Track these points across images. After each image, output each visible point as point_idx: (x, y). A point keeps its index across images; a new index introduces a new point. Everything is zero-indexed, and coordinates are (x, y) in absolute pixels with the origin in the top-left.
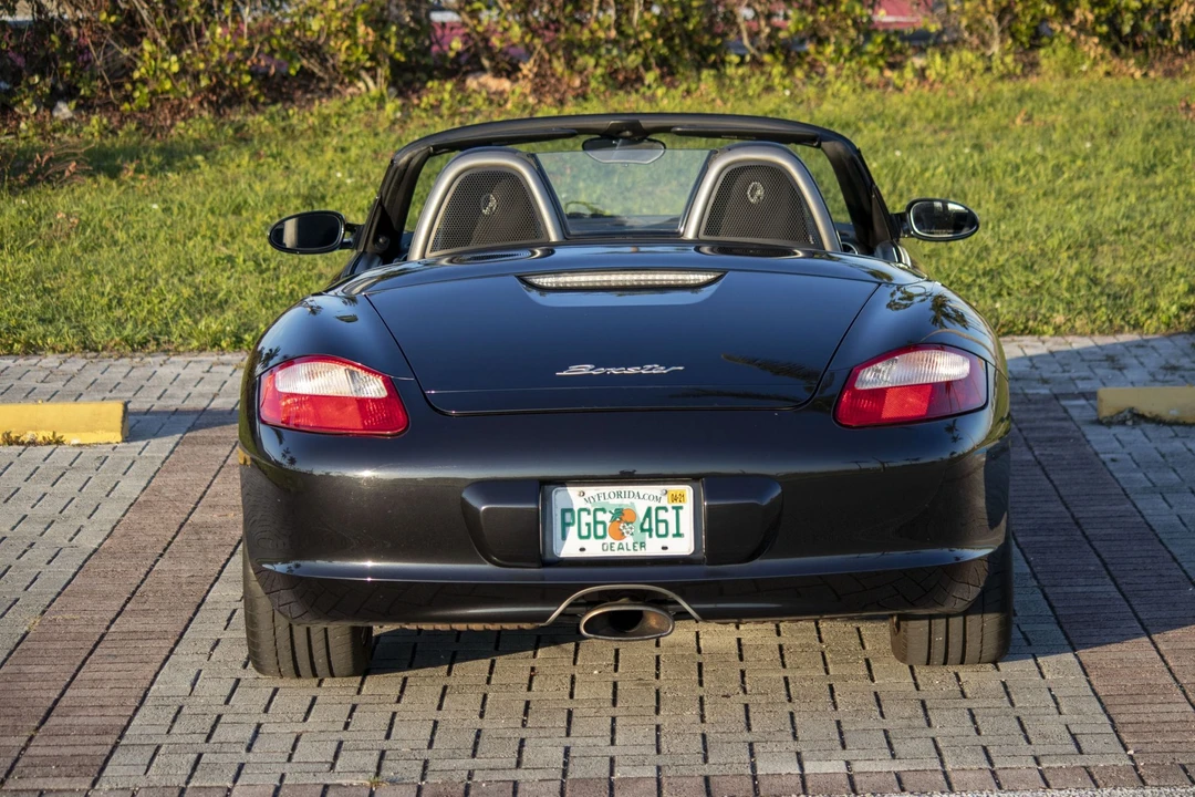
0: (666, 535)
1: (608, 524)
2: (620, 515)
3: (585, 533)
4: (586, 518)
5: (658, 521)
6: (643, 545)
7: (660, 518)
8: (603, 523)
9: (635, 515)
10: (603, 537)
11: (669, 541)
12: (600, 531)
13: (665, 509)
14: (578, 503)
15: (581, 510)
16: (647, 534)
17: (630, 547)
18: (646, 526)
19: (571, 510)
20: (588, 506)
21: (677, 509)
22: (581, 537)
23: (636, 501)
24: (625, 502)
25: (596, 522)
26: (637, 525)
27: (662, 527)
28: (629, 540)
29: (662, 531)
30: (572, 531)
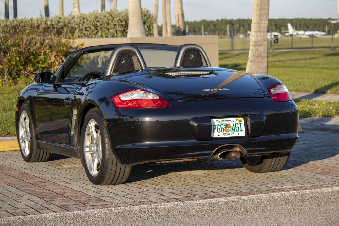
1: (224, 128)
2: (227, 126)
5: (236, 127)
6: (233, 134)
9: (230, 126)
10: (223, 132)
11: (239, 132)
13: (238, 124)
14: (216, 123)
16: (234, 131)
17: (230, 134)
19: (215, 125)
20: (219, 124)
22: (218, 132)
23: (230, 122)
24: (227, 123)
25: (221, 128)
26: (231, 128)
28: (230, 132)
29: (237, 130)
30: (216, 131)
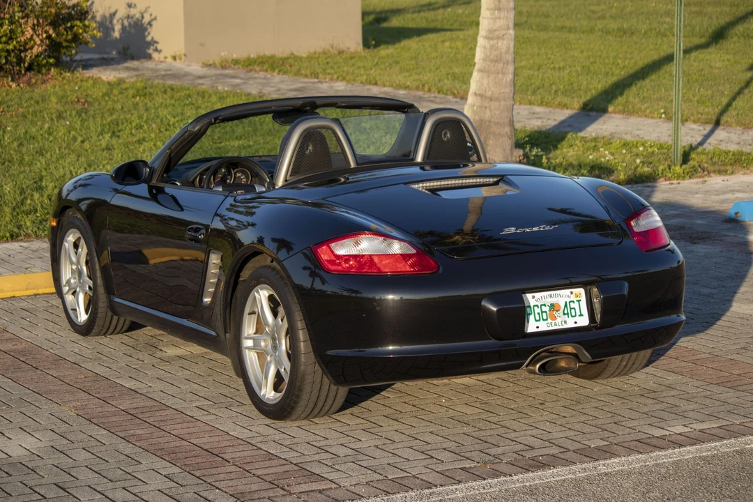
0: (575, 316)
1: (548, 312)
2: (553, 307)
3: (537, 318)
4: (537, 310)
5: (571, 309)
6: (565, 322)
7: (572, 307)
8: (546, 312)
9: (559, 306)
10: (547, 320)
11: (577, 319)
12: (545, 318)
13: (573, 302)
14: (532, 302)
15: (534, 306)
16: (567, 316)
17: (560, 324)
18: (566, 312)
19: (530, 307)
20: (537, 303)
21: (579, 301)
22: (536, 321)
23: (559, 298)
24: (553, 300)
25: (542, 312)
26: (561, 311)
27: (573, 311)
28: (559, 320)
29: (573, 314)
30: (531, 318)
